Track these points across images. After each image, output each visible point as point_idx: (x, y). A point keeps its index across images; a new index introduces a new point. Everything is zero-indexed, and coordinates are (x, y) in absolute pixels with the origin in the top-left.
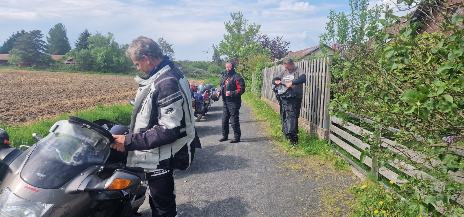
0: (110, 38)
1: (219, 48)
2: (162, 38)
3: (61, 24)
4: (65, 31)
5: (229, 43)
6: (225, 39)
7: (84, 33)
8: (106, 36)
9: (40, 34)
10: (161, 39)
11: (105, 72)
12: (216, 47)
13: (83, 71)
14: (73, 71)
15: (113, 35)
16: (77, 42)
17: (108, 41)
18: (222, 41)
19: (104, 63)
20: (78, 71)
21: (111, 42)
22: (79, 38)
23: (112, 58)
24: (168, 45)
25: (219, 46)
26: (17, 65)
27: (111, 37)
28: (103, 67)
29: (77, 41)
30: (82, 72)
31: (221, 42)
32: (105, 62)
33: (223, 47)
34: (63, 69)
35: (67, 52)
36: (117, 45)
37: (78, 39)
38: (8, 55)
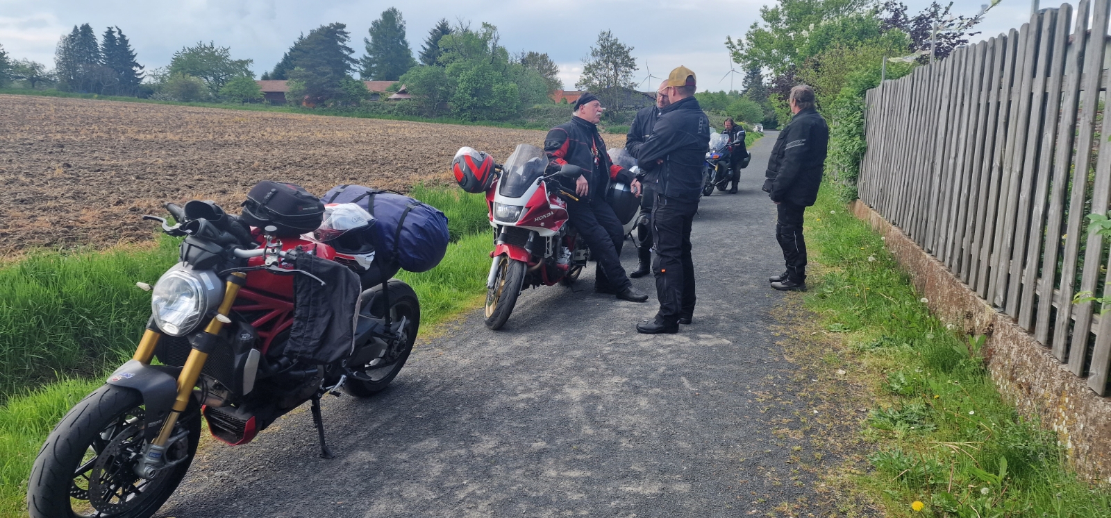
0: (487, 36)
1: (746, 47)
2: (607, 31)
3: (394, 10)
4: (402, 26)
5: (777, 30)
6: (766, 20)
7: (438, 28)
8: (479, 32)
9: (343, 33)
10: (605, 36)
11: (474, 120)
12: (735, 42)
13: (427, 117)
14: (407, 116)
15: (494, 28)
16: (423, 51)
17: (484, 44)
18: (756, 24)
19: (473, 98)
20: (416, 117)
21: (490, 46)
22: (428, 40)
23: (489, 86)
24: (622, 48)
25: (744, 41)
26: (298, 103)
27: (491, 34)
28: (469, 108)
29: (425, 49)
30: (425, 119)
31: (752, 27)
32: (473, 96)
33: (758, 44)
34: (386, 111)
35: (401, 75)
36: (503, 52)
37: (427, 43)
38: (287, 81)
